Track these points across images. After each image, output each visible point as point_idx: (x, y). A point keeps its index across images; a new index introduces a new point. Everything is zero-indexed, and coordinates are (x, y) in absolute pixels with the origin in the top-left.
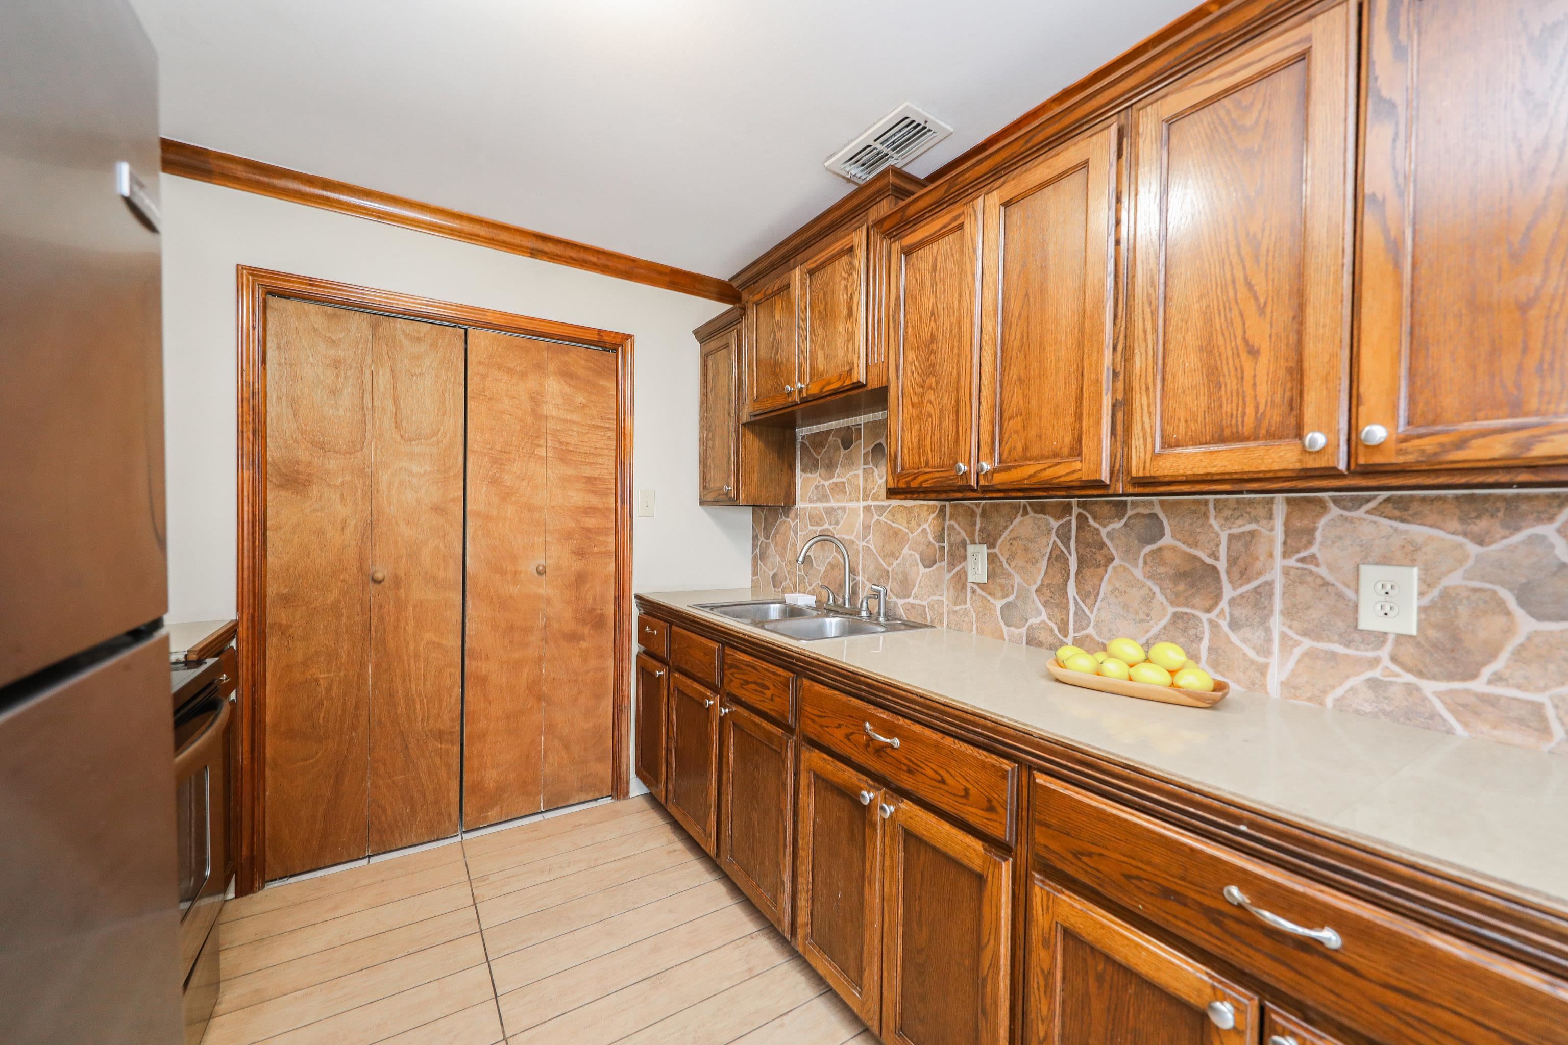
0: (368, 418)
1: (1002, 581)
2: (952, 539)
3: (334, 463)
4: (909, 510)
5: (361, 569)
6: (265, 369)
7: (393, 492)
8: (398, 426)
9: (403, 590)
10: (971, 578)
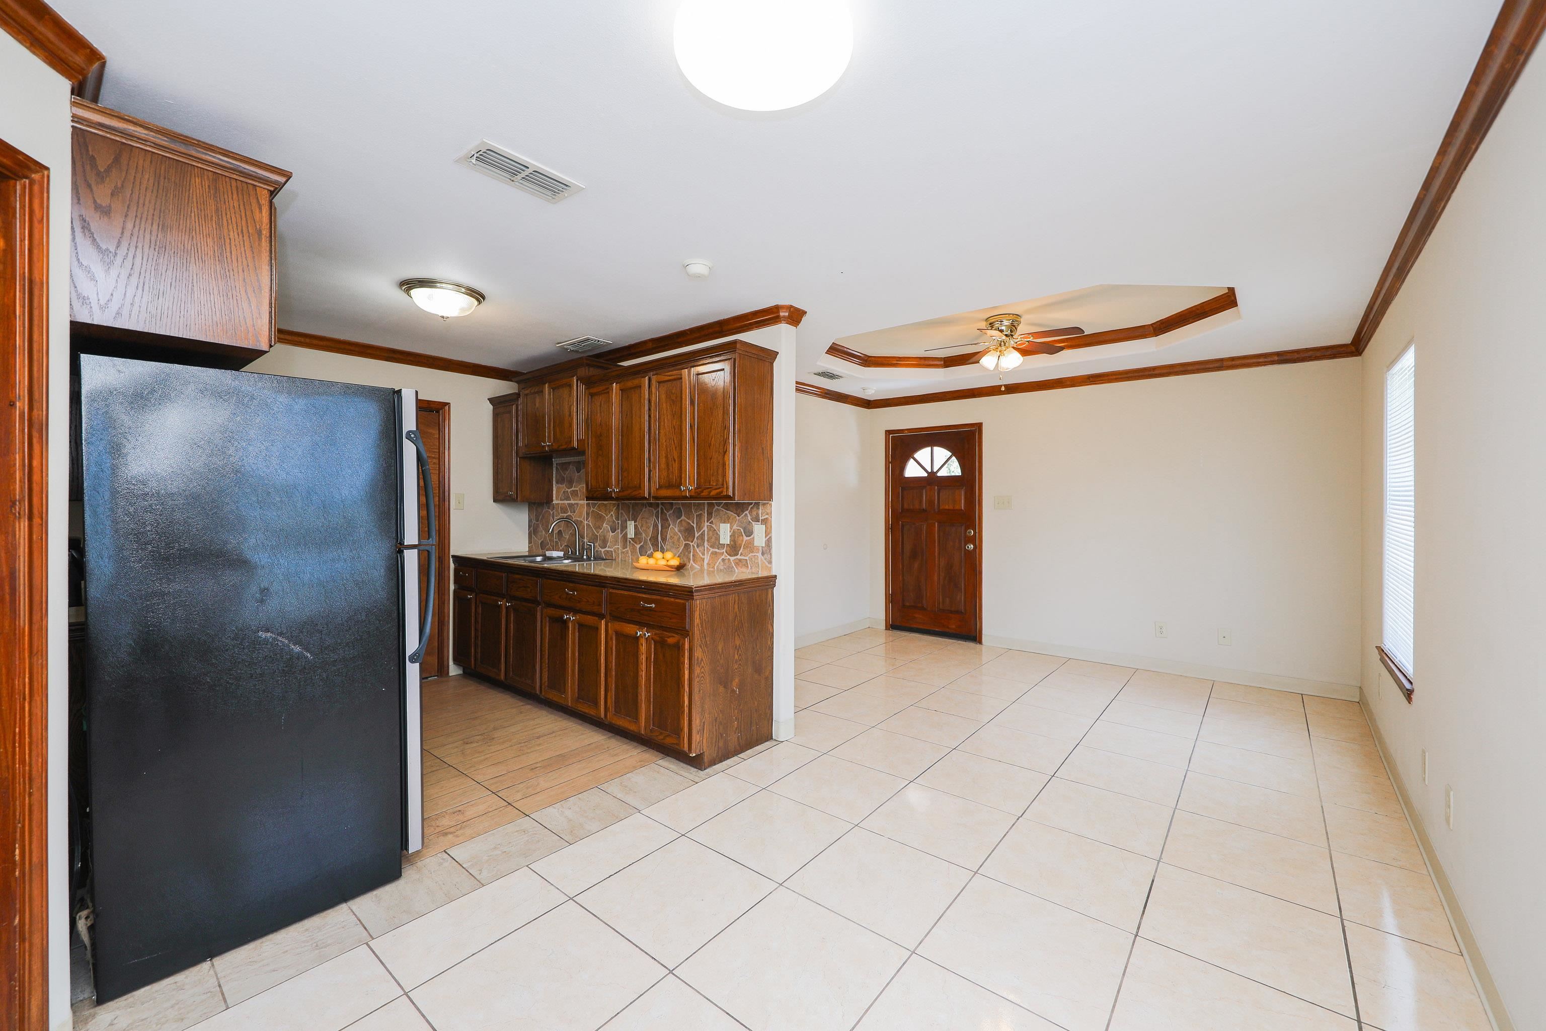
1: (639, 536)
2: (622, 519)
4: (605, 505)
10: (629, 536)
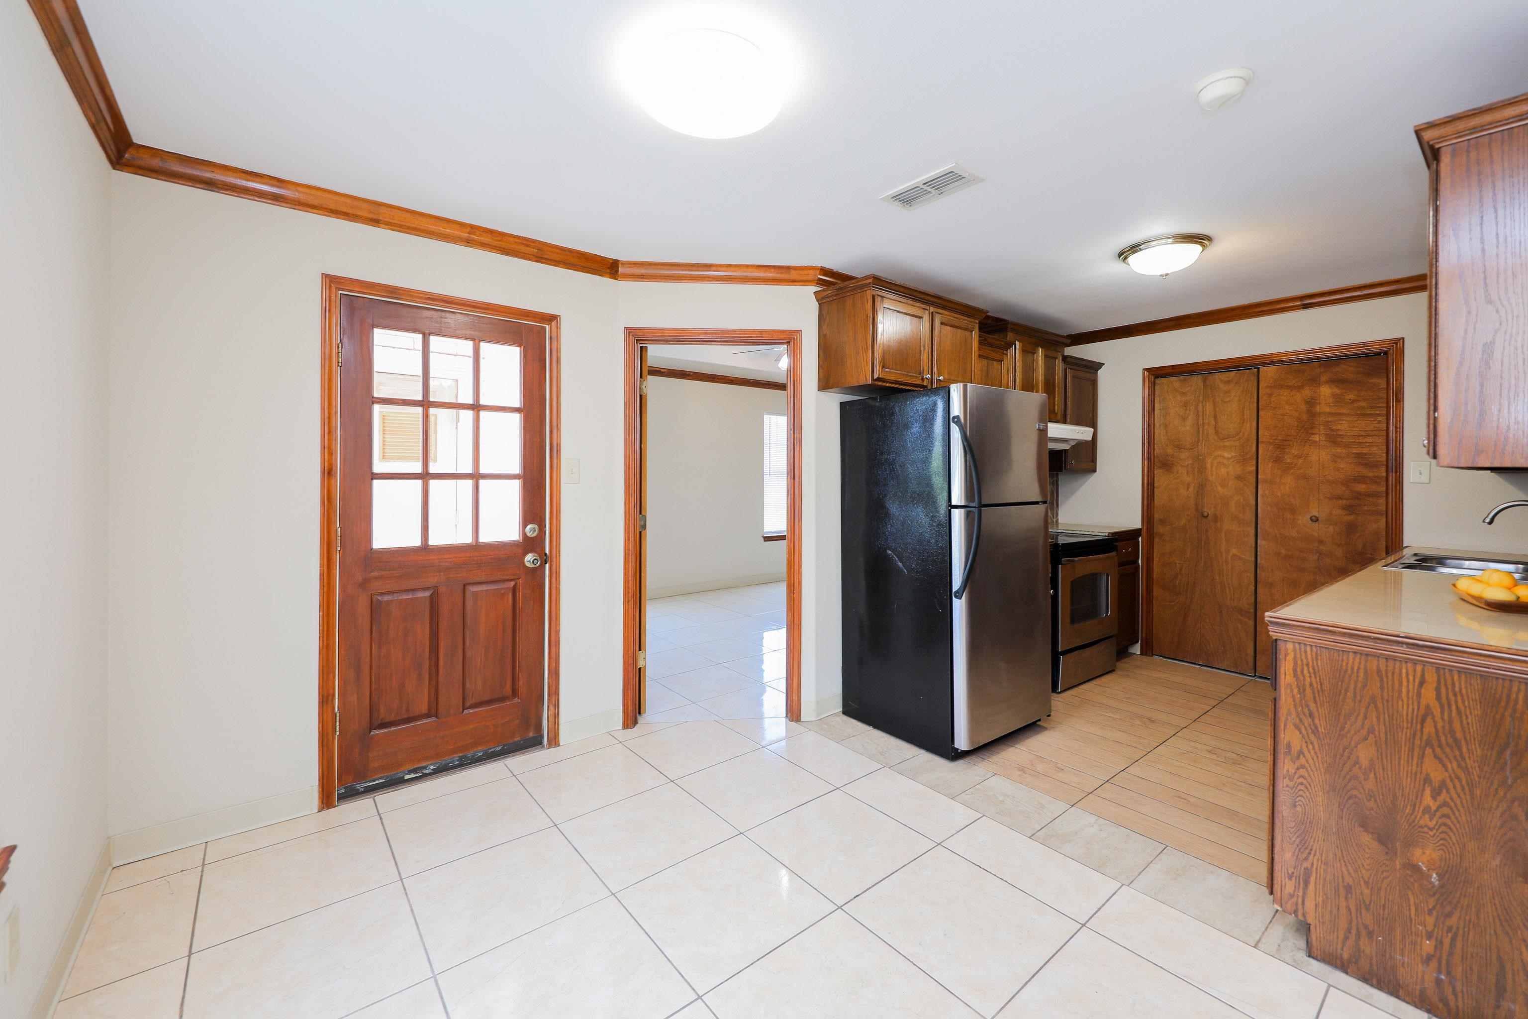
0: (1201, 430)
3: (1184, 455)
5: (1196, 509)
6: (1154, 413)
7: (1214, 469)
8: (1217, 433)
9: (1219, 523)
